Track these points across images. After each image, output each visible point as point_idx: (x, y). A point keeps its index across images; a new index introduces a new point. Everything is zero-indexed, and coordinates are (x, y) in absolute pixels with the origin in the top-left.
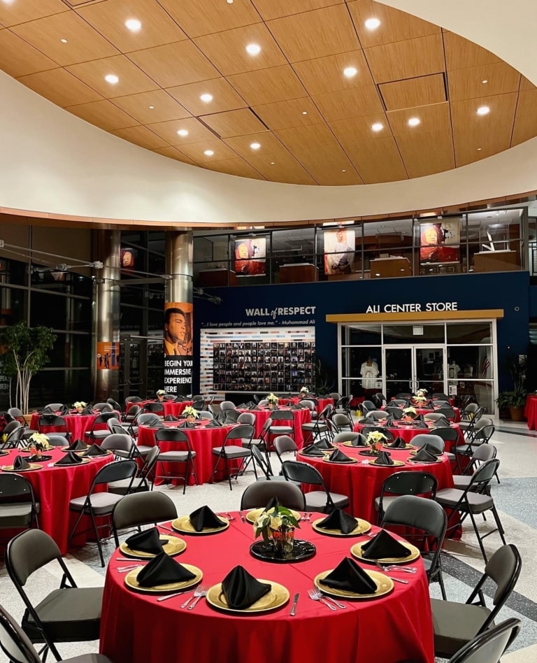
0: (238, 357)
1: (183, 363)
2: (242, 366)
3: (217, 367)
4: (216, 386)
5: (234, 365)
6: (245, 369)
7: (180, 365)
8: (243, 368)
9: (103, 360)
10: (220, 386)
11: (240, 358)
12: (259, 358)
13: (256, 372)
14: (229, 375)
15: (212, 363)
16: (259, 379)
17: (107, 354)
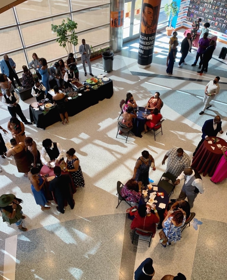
0: (204, 4)
1: (149, 39)
2: (204, 10)
3: (191, 7)
4: (188, 18)
5: (200, 8)
6: (206, 12)
7: (147, 39)
8: (205, 11)
9: (114, 22)
10: (190, 18)
11: (205, 4)
12: (216, 7)
13: (211, 16)
14: (196, 14)
15: (189, 3)
16: (212, 21)
17: (116, 19)
